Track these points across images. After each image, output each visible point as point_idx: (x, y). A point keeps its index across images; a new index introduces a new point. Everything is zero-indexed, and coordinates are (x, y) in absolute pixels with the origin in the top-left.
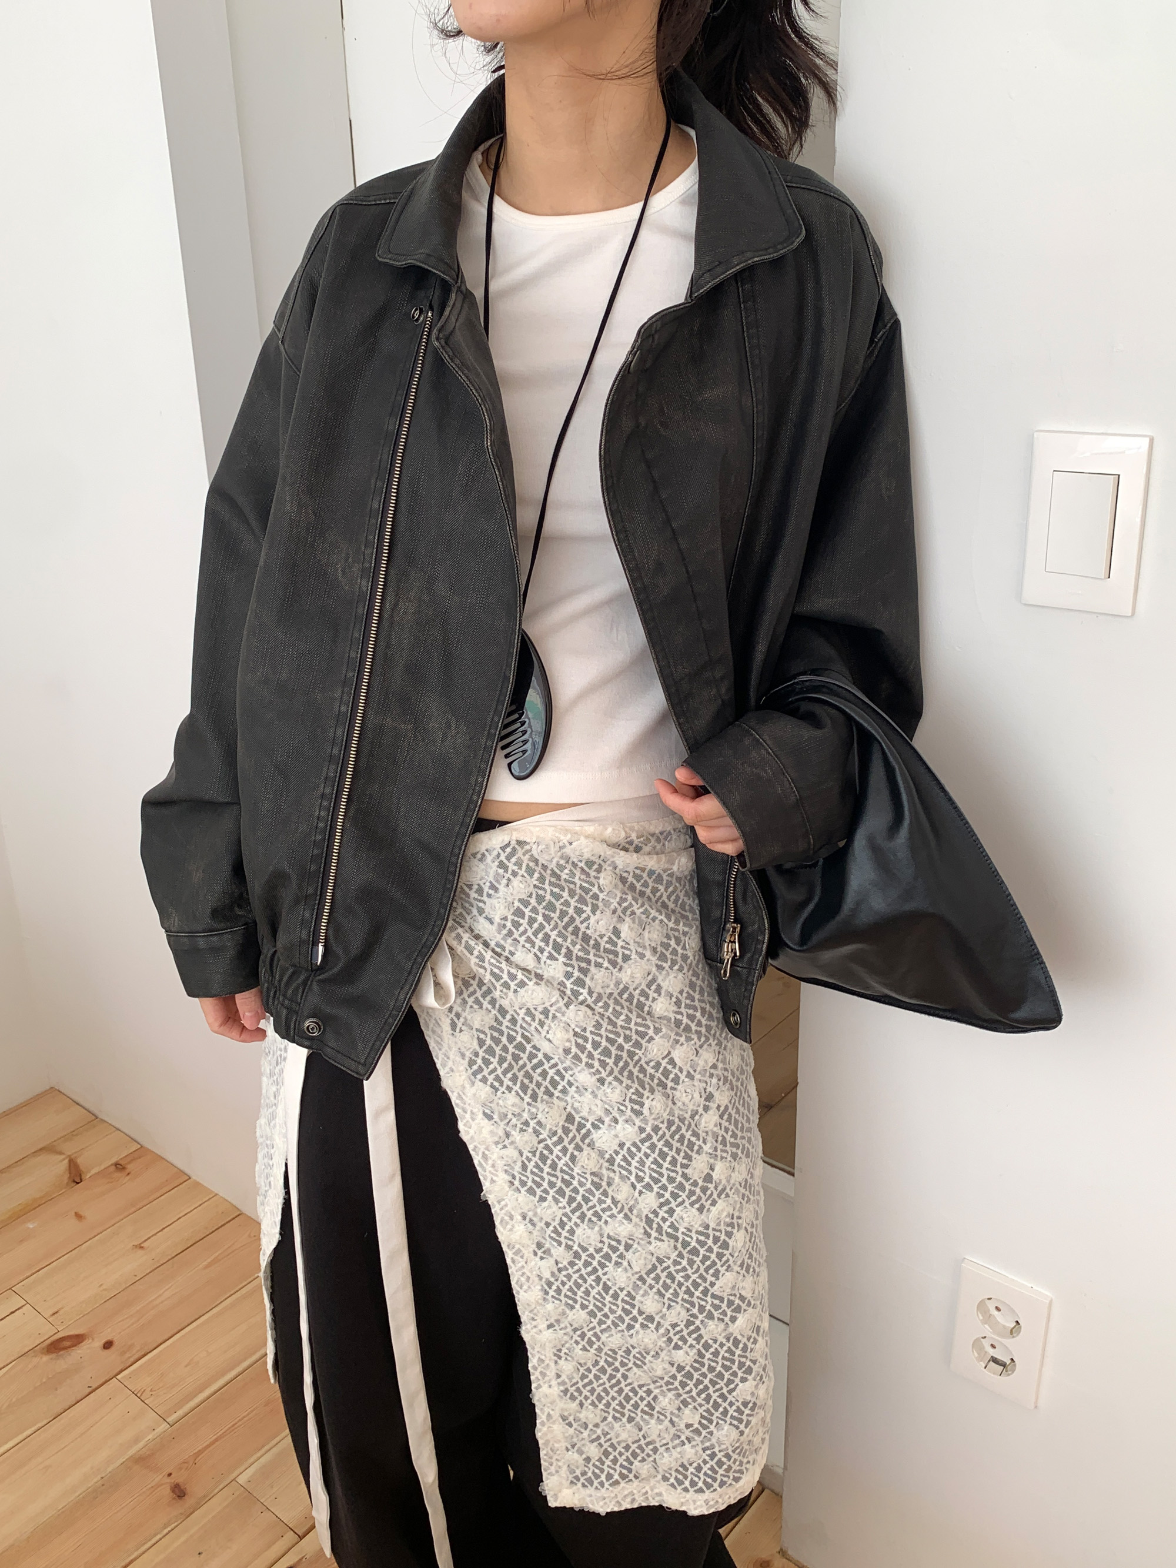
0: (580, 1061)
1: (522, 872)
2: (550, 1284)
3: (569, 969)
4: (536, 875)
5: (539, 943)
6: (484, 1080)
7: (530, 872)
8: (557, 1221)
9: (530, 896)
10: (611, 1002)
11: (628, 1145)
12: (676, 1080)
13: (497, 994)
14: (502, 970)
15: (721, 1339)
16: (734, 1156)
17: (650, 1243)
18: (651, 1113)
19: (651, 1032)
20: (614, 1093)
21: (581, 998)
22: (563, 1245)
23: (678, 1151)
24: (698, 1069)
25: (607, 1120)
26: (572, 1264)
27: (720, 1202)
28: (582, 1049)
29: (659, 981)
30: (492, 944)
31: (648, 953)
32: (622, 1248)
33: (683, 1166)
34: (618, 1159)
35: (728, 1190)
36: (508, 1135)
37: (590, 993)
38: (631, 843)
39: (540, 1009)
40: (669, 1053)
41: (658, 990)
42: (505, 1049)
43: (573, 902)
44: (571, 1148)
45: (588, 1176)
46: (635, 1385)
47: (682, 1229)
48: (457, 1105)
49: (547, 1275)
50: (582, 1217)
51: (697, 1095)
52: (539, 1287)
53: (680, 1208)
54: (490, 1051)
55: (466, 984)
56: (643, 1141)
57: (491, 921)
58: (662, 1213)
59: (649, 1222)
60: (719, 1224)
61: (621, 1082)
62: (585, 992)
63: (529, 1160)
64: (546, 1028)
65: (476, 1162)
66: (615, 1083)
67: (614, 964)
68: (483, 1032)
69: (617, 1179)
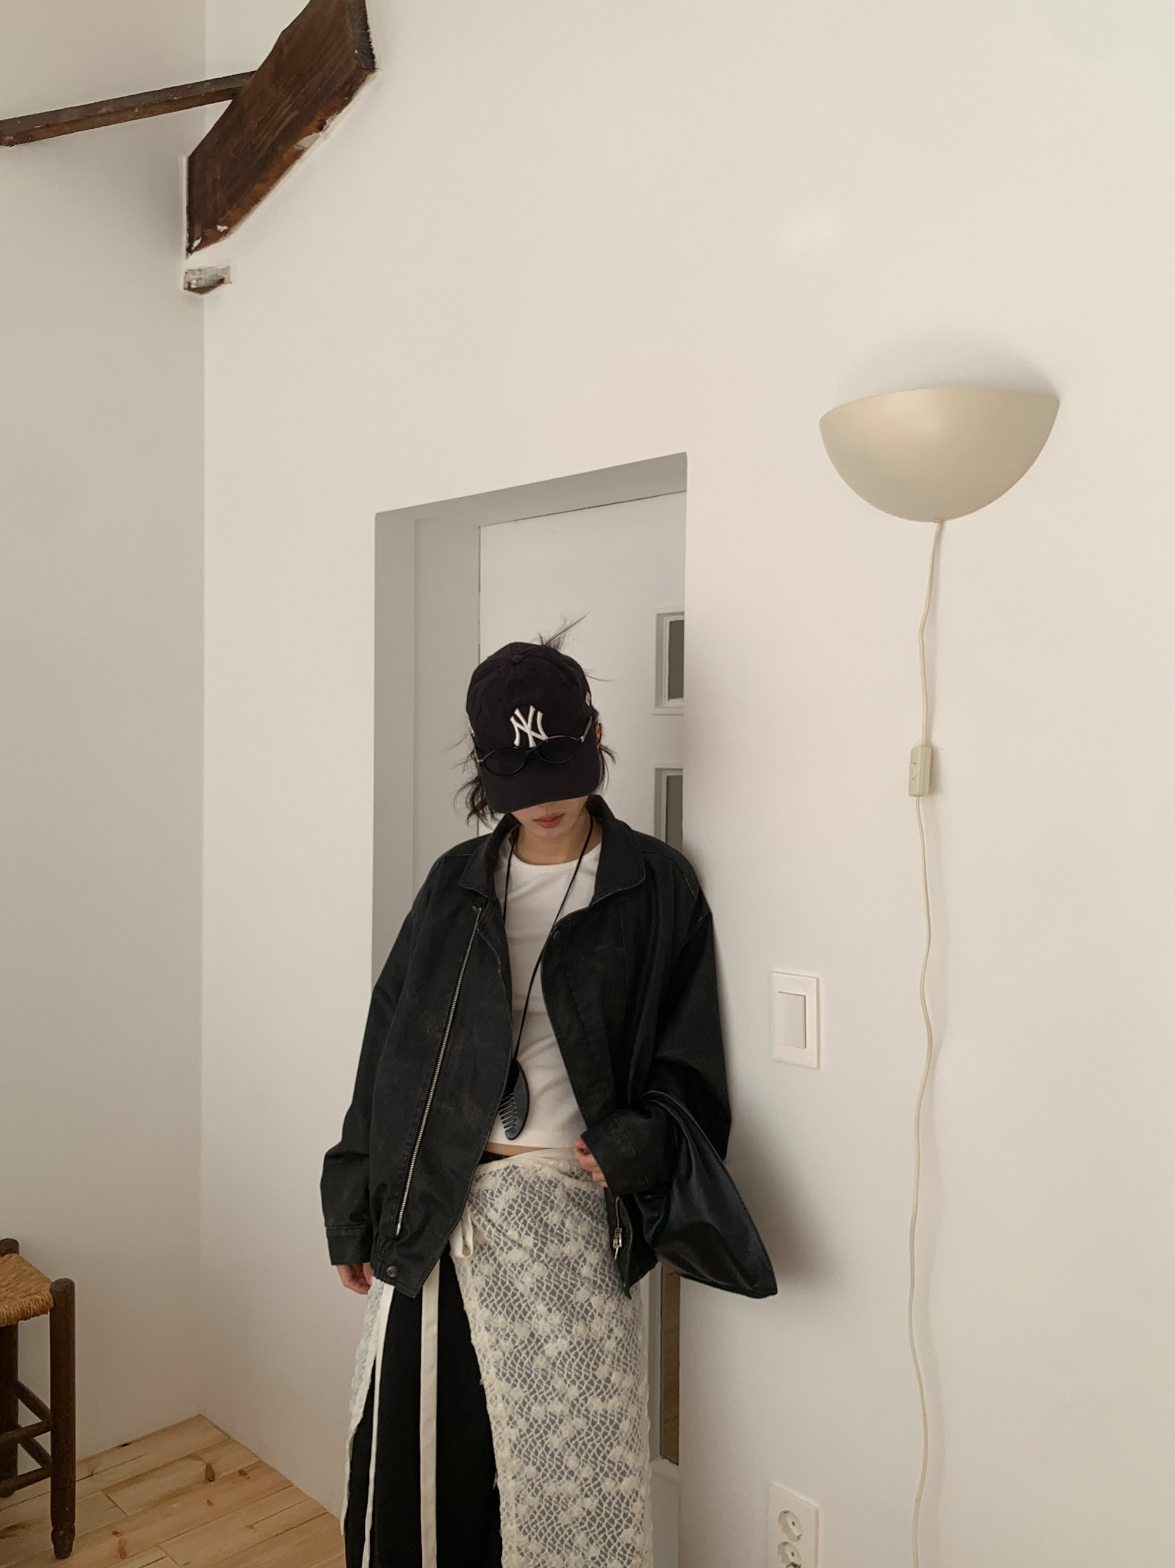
0: (538, 1295)
1: (515, 1183)
2: (515, 1446)
3: (536, 1241)
4: (522, 1186)
5: (521, 1225)
6: (487, 1306)
7: (519, 1184)
8: (522, 1401)
9: (518, 1197)
10: (558, 1263)
11: (563, 1354)
12: (592, 1317)
13: (497, 1253)
14: (500, 1240)
15: (613, 1493)
16: (625, 1371)
17: (573, 1419)
18: (576, 1333)
19: (579, 1284)
20: (556, 1318)
21: (541, 1259)
22: (524, 1417)
23: (591, 1360)
24: (606, 1312)
25: (552, 1336)
26: (528, 1431)
27: (614, 1397)
28: (540, 1289)
29: (586, 1255)
30: (497, 1225)
31: (580, 1239)
32: (557, 1422)
33: (594, 1369)
34: (558, 1363)
35: (619, 1391)
36: (497, 1342)
37: (547, 1256)
38: (573, 1173)
39: (519, 1264)
40: (588, 1299)
41: (585, 1261)
42: (499, 1288)
43: (540, 1203)
44: (531, 1352)
45: (540, 1370)
46: (562, 1526)
47: (592, 1412)
48: (472, 1322)
49: (514, 1439)
50: (536, 1398)
51: (603, 1328)
52: (509, 1448)
53: (591, 1397)
54: (492, 1289)
55: (482, 1248)
56: (571, 1351)
57: (496, 1210)
58: (581, 1400)
59: (573, 1405)
60: (613, 1411)
61: (560, 1312)
62: (543, 1255)
63: (508, 1359)
64: (521, 1275)
65: (479, 1359)
66: (557, 1312)
67: (561, 1242)
68: (489, 1277)
69: (556, 1376)
